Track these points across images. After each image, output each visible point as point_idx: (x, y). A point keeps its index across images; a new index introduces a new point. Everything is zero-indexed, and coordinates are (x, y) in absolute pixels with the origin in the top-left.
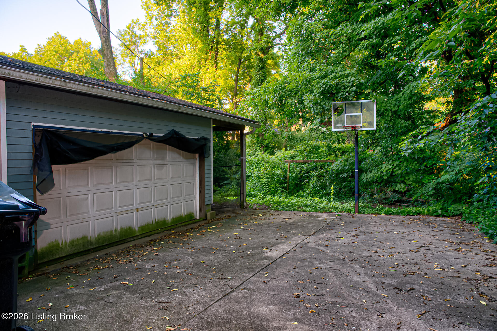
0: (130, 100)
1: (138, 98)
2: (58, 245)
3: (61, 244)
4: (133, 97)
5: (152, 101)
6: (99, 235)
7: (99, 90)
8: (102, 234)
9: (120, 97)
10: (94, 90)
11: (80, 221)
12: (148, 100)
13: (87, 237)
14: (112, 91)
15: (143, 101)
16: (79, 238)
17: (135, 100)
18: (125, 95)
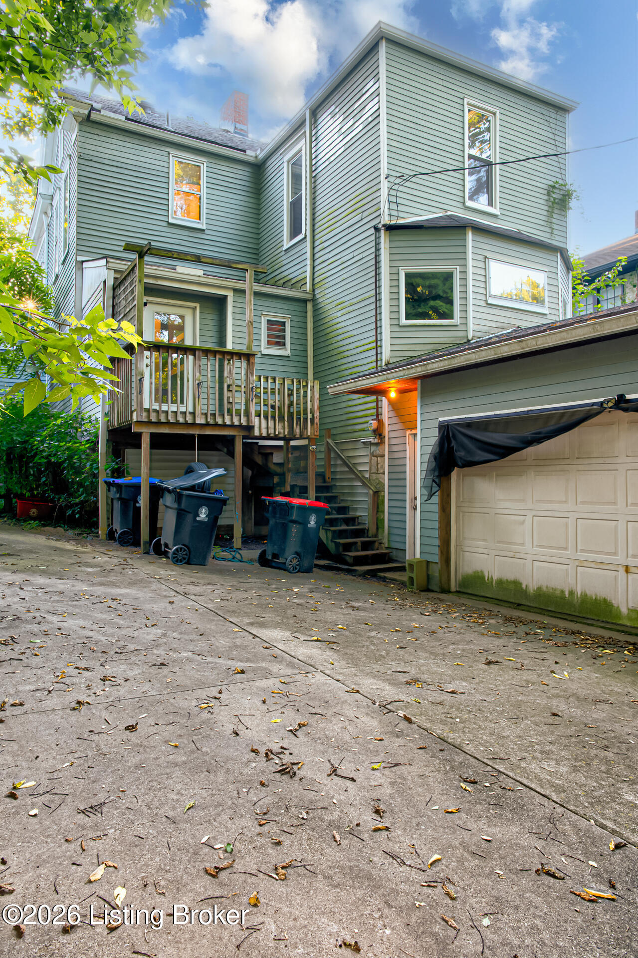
0: (513, 350)
1: (524, 343)
2: (484, 577)
3: (486, 578)
4: (515, 345)
5: (558, 335)
6: (540, 588)
7: (462, 358)
8: (545, 589)
9: (496, 354)
10: (456, 361)
11: (511, 554)
12: (548, 337)
13: (520, 584)
14: (477, 352)
15: (539, 343)
16: (509, 580)
17: (523, 348)
18: (501, 348)
